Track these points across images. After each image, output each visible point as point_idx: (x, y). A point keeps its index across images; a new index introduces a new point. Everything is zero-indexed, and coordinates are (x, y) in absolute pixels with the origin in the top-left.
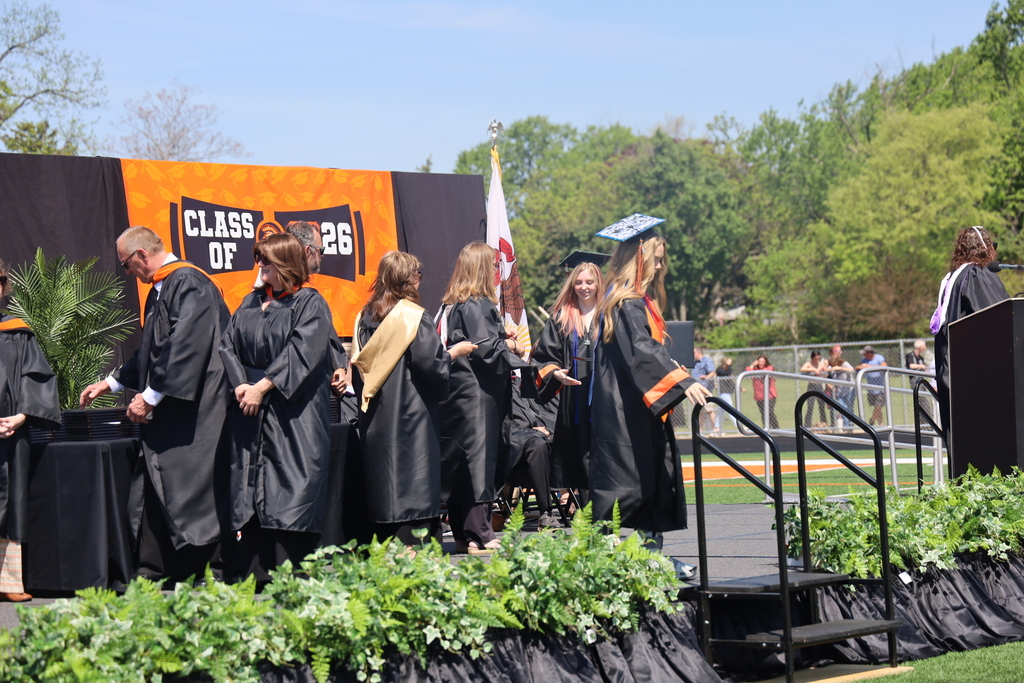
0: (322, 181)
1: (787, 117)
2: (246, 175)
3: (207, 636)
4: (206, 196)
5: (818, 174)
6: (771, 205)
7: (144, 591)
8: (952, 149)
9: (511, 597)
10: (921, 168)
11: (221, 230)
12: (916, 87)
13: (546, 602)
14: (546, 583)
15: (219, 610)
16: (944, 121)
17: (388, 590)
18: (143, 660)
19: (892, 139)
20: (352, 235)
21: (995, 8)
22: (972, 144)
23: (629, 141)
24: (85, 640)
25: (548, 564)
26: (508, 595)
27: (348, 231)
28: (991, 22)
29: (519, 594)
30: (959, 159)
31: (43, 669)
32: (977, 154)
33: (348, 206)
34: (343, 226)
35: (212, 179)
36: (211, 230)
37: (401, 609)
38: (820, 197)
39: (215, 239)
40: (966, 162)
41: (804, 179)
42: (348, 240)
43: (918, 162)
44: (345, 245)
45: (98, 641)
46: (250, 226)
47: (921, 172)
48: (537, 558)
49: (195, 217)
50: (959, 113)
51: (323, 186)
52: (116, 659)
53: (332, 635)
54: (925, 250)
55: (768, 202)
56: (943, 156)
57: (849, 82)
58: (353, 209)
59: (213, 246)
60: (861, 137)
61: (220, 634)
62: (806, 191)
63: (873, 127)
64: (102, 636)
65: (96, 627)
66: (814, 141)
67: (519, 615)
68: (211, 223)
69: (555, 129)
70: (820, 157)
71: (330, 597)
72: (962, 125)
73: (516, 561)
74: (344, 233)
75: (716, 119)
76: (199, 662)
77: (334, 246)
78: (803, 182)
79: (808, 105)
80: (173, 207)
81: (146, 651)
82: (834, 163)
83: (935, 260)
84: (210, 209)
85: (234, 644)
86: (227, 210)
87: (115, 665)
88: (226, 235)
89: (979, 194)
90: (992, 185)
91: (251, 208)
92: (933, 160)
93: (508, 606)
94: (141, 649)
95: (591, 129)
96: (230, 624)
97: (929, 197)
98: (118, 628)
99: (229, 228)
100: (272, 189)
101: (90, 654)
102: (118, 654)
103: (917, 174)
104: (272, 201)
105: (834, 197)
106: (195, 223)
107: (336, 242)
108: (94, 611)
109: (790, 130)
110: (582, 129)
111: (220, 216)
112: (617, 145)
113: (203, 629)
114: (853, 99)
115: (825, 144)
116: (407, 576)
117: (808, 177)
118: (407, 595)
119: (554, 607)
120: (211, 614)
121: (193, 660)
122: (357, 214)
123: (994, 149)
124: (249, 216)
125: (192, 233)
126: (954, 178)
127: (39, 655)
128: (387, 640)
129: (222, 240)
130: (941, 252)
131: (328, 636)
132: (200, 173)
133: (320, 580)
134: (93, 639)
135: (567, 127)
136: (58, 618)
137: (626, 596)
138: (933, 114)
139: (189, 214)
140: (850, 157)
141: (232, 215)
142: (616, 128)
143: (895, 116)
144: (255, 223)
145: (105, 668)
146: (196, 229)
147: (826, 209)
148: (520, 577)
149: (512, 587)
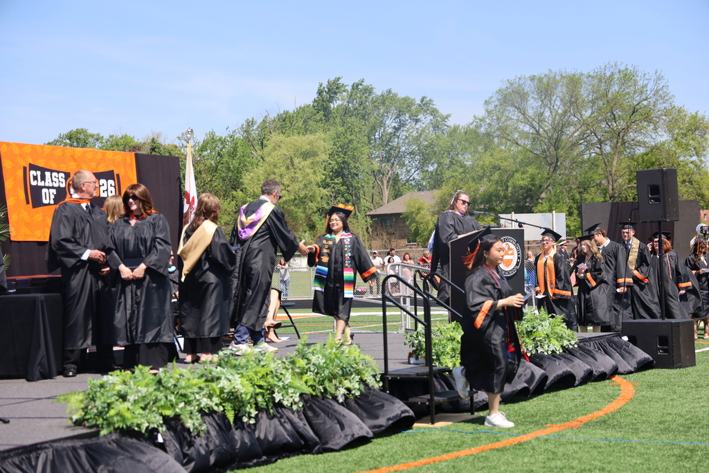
0: (100, 157)
1: (220, 135)
2: (62, 153)
3: (177, 397)
4: (41, 164)
5: (237, 165)
6: (211, 181)
7: (144, 372)
8: (305, 155)
9: (308, 378)
10: (291, 165)
11: (48, 183)
12: (285, 122)
13: (323, 381)
14: (324, 371)
15: (183, 383)
16: (302, 141)
17: (256, 373)
18: (154, 409)
19: (276, 149)
20: (115, 187)
21: (321, 86)
22: (315, 154)
23: (133, 144)
24: (123, 397)
25: (324, 361)
26: (305, 377)
27: (113, 185)
28: (320, 93)
29: (309, 376)
30: (309, 161)
31: (107, 412)
32: (317, 159)
33: (113, 171)
34: (111, 182)
35: (45, 154)
36: (43, 182)
37: (262, 383)
38: (237, 177)
39: (45, 187)
40: (312, 163)
41: (230, 167)
42: (113, 189)
43: (289, 161)
44: (111, 192)
45: (131, 398)
46: (64, 181)
47: (290, 167)
48: (319, 358)
49: (35, 175)
50: (311, 137)
51: (101, 159)
52: (142, 408)
53: (233, 398)
54: (292, 207)
55: (209, 179)
56: (301, 159)
57: (253, 119)
58: (116, 172)
59: (44, 191)
60: (258, 147)
61: (184, 396)
62: (230, 174)
63: (265, 142)
64: (133, 396)
65: (129, 391)
66: (235, 149)
67: (312, 386)
68: (43, 178)
69: (92, 136)
70: (237, 157)
71: (230, 377)
72: (310, 143)
73: (307, 359)
74: (111, 185)
75: (183, 134)
76: (177, 410)
77: (106, 192)
78: (229, 169)
79: (231, 129)
80: (25, 168)
81: (153, 404)
82: (245, 160)
83: (296, 212)
84: (43, 170)
85: (192, 401)
86: (52, 171)
87: (141, 411)
88: (51, 185)
89: (319, 179)
90: (324, 175)
91: (64, 171)
92: (296, 161)
93: (306, 382)
94: (151, 403)
95: (111, 137)
96: (190, 390)
97: (293, 180)
98: (140, 391)
99: (52, 181)
100: (75, 160)
101: (127, 405)
102: (143, 406)
103: (288, 168)
104: (75, 167)
105: (246, 178)
106: (35, 178)
107: (107, 190)
108: (124, 383)
109: (223, 142)
110: (106, 136)
111: (48, 174)
112: (125, 146)
113: (176, 393)
114: (255, 127)
115: (240, 149)
116: (263, 366)
117: (231, 166)
118: (263, 376)
119: (327, 383)
120: (178, 384)
121: (175, 409)
122: (118, 175)
123: (324, 157)
124: (63, 175)
125: (34, 183)
126: (308, 170)
127: (106, 405)
128: (256, 400)
129: (48, 188)
130: (299, 208)
131: (232, 397)
132: (39, 150)
133: (223, 368)
134: (128, 397)
135: (98, 135)
136: (108, 386)
137: (357, 378)
138: (296, 137)
139: (33, 173)
140: (253, 158)
141: (54, 174)
142: (125, 137)
143: (276, 137)
144: (66, 179)
145: (137, 412)
146: (36, 181)
147: (242, 184)
148: (309, 368)
149: (306, 373)
